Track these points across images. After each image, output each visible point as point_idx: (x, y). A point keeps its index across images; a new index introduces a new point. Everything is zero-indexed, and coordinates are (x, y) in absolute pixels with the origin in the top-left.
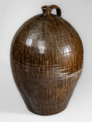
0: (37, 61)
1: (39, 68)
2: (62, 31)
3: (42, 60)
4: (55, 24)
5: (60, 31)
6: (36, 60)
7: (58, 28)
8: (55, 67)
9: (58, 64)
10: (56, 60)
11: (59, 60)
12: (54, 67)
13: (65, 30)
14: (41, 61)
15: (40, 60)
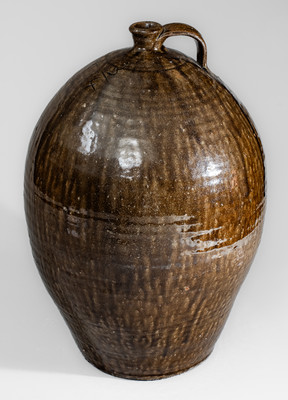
0: (57, 191)
1: (61, 213)
2: (159, 112)
3: (70, 190)
4: (146, 86)
5: (149, 110)
6: (56, 186)
7: (148, 99)
8: (106, 220)
9: (116, 213)
10: (110, 200)
11: (118, 201)
12: (101, 219)
13: (172, 108)
14: (67, 191)
15: (64, 187)
